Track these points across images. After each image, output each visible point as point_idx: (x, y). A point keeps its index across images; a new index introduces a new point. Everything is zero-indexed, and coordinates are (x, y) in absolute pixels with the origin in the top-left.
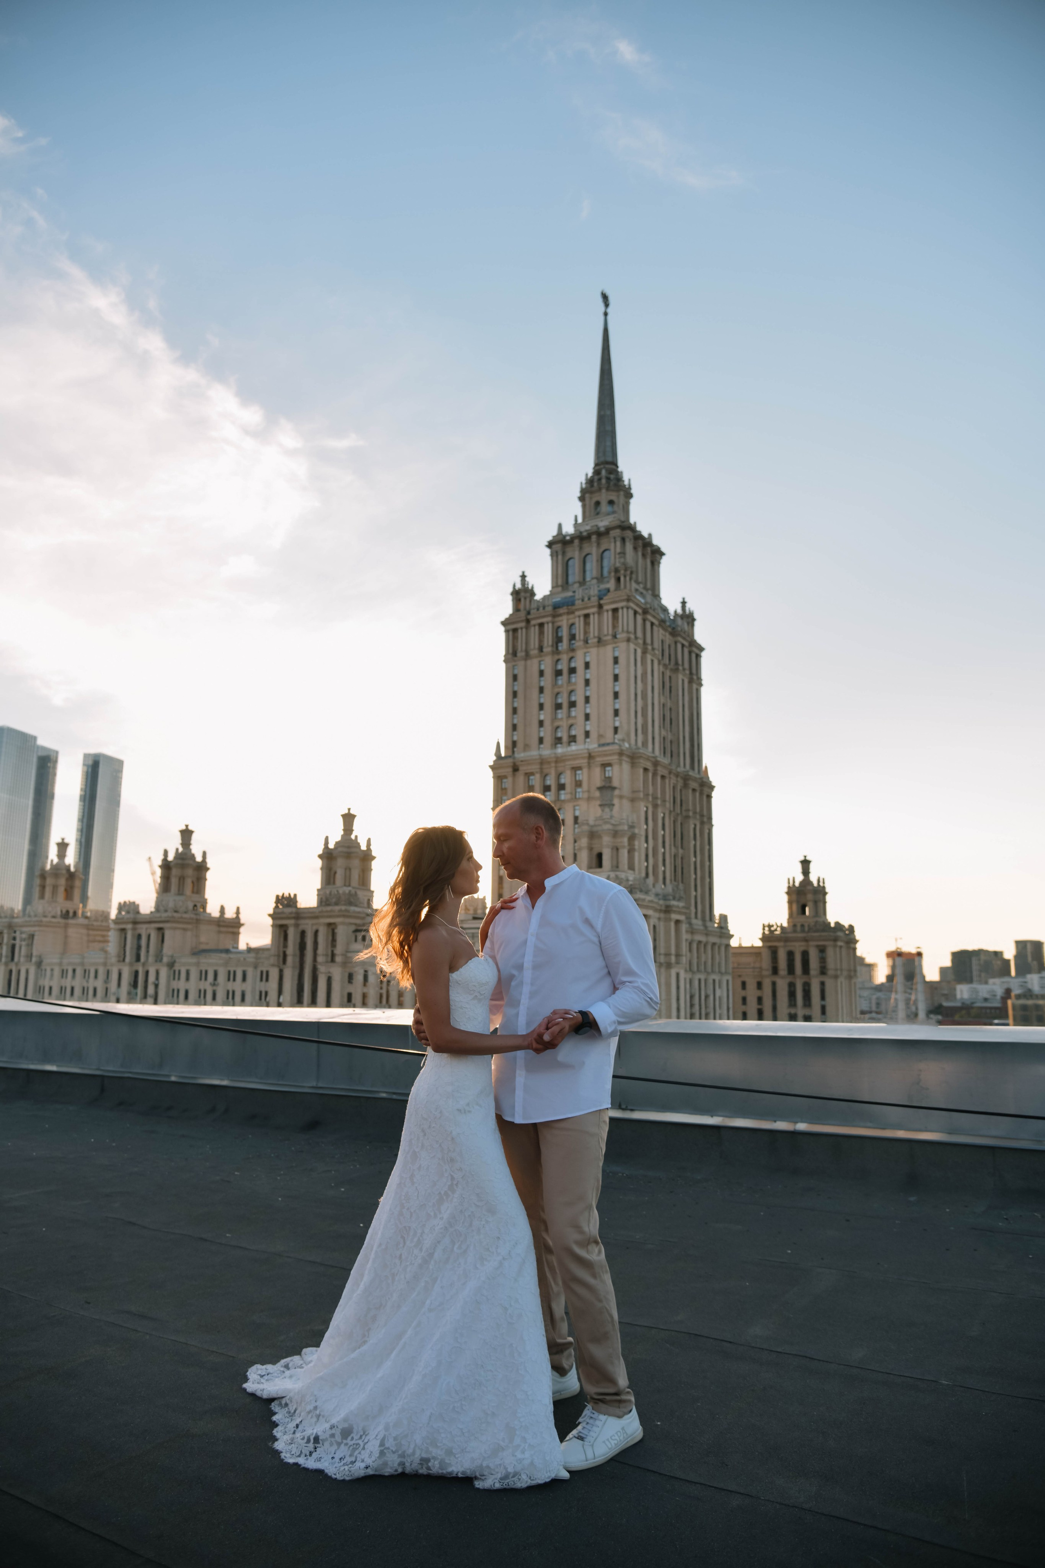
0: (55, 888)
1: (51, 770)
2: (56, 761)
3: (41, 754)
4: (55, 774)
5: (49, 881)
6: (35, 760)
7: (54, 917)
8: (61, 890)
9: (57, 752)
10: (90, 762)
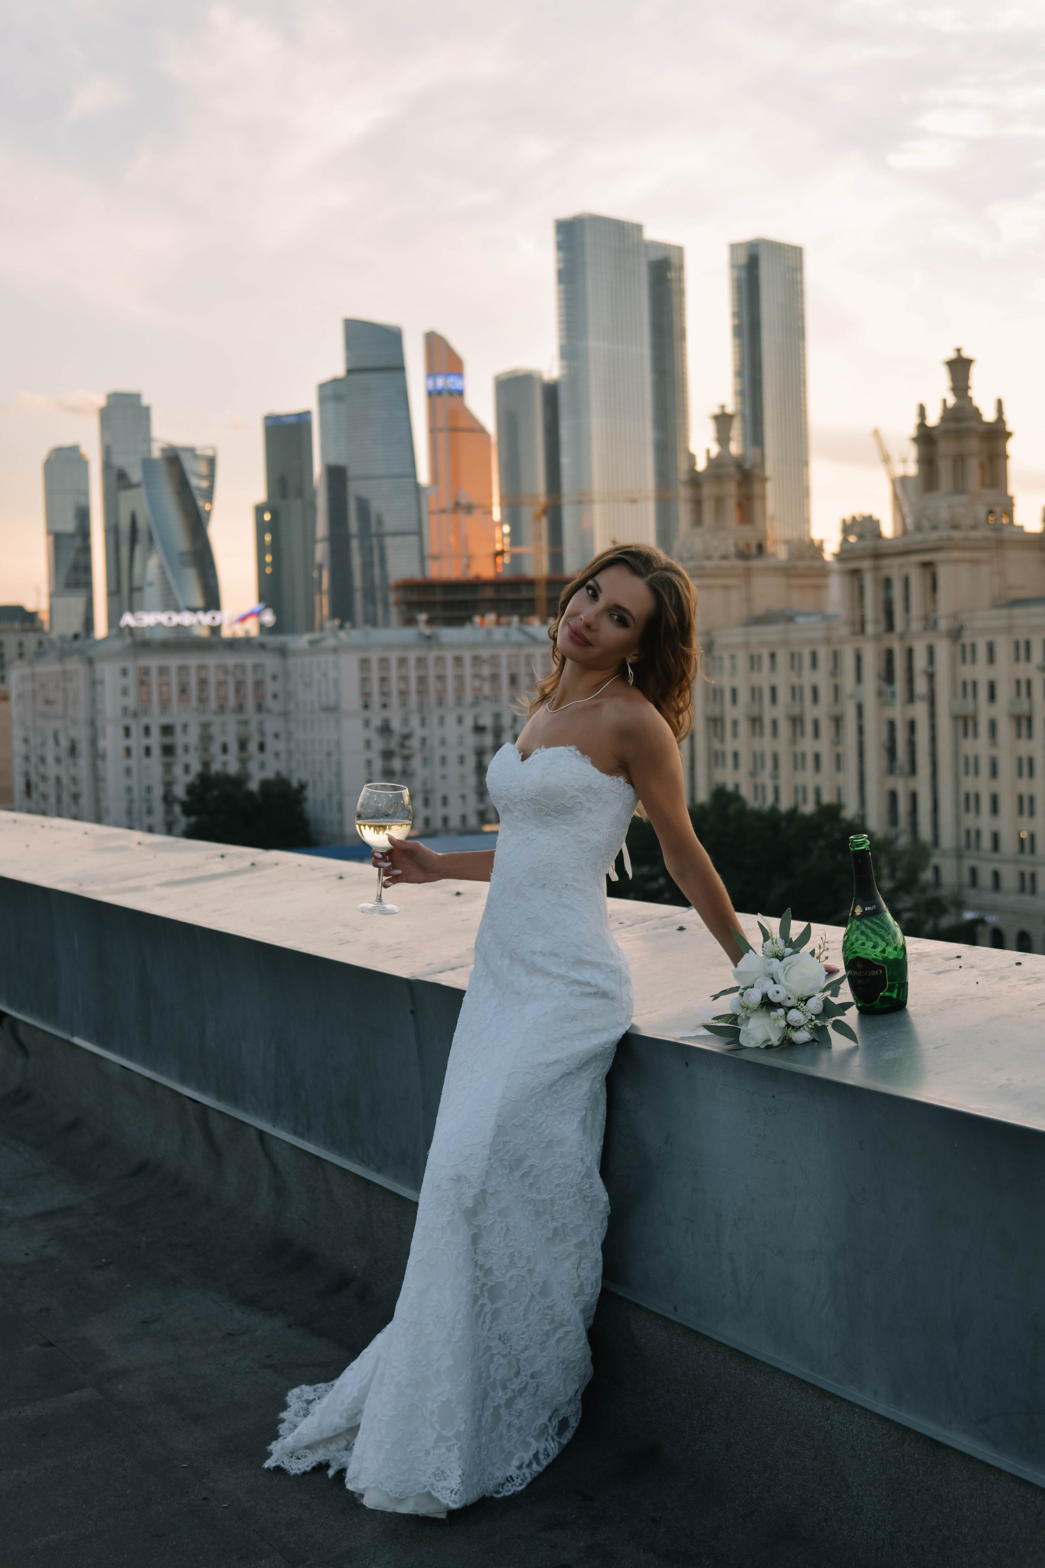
0: (719, 501)
1: (674, 286)
2: (681, 268)
3: (655, 256)
4: (681, 292)
5: (708, 490)
6: (644, 271)
7: (724, 557)
8: (731, 505)
9: (680, 250)
10: (743, 260)
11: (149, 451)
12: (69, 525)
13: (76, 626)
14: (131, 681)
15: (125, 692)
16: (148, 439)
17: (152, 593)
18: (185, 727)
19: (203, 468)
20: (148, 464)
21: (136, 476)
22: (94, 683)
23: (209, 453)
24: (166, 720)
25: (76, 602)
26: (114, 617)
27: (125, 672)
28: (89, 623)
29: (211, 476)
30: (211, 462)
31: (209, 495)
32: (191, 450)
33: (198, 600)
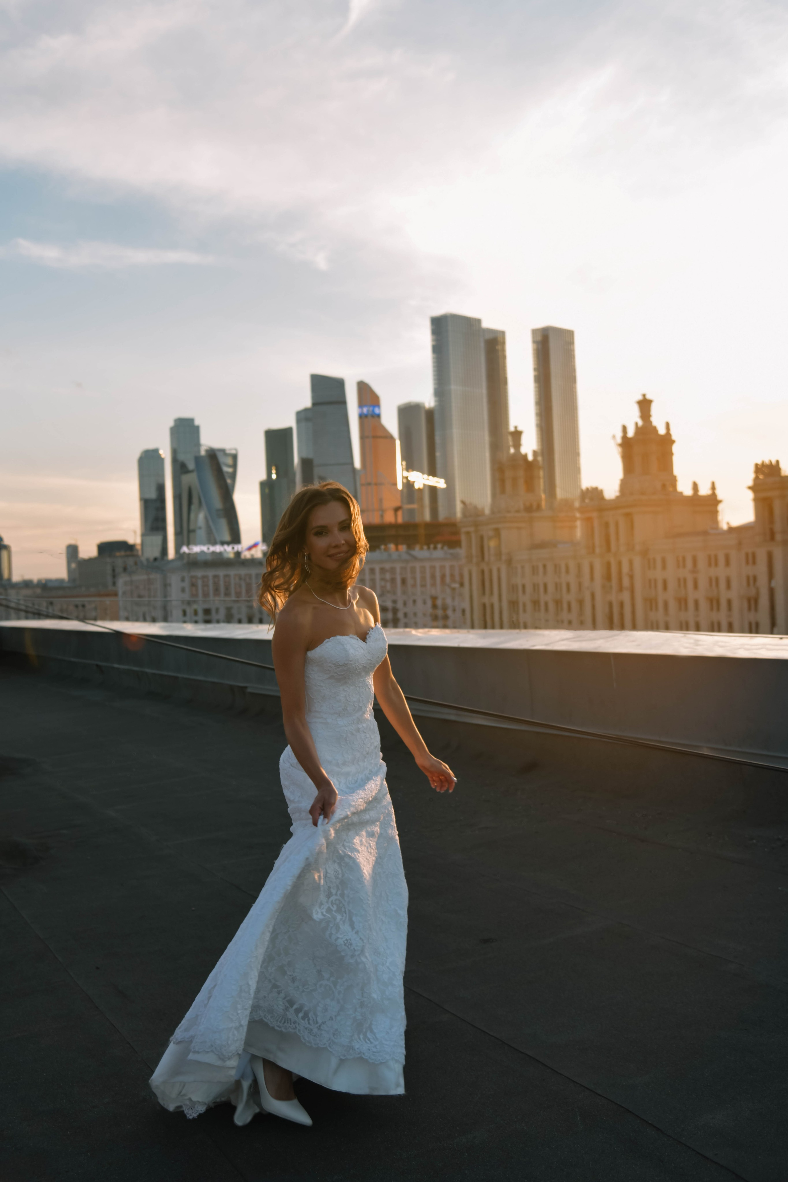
0: (515, 480)
1: (500, 353)
2: (504, 343)
3: (488, 336)
4: (504, 357)
5: (509, 474)
6: (482, 345)
7: (518, 511)
8: (521, 482)
9: (503, 333)
10: (539, 338)
11: (199, 451)
12: (152, 495)
13: (157, 553)
14: (186, 584)
15: (183, 590)
16: (198, 444)
17: (201, 533)
18: (217, 610)
19: (230, 461)
20: (198, 459)
21: (191, 466)
22: (166, 585)
23: (234, 452)
24: (206, 606)
25: (157, 539)
26: (178, 547)
27: (183, 580)
28: (164, 551)
29: (235, 466)
30: (235, 457)
31: (234, 476)
32: (223, 451)
33: (227, 537)
